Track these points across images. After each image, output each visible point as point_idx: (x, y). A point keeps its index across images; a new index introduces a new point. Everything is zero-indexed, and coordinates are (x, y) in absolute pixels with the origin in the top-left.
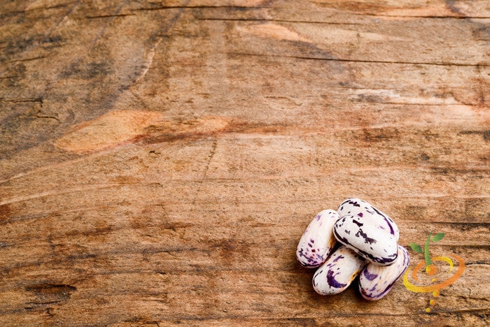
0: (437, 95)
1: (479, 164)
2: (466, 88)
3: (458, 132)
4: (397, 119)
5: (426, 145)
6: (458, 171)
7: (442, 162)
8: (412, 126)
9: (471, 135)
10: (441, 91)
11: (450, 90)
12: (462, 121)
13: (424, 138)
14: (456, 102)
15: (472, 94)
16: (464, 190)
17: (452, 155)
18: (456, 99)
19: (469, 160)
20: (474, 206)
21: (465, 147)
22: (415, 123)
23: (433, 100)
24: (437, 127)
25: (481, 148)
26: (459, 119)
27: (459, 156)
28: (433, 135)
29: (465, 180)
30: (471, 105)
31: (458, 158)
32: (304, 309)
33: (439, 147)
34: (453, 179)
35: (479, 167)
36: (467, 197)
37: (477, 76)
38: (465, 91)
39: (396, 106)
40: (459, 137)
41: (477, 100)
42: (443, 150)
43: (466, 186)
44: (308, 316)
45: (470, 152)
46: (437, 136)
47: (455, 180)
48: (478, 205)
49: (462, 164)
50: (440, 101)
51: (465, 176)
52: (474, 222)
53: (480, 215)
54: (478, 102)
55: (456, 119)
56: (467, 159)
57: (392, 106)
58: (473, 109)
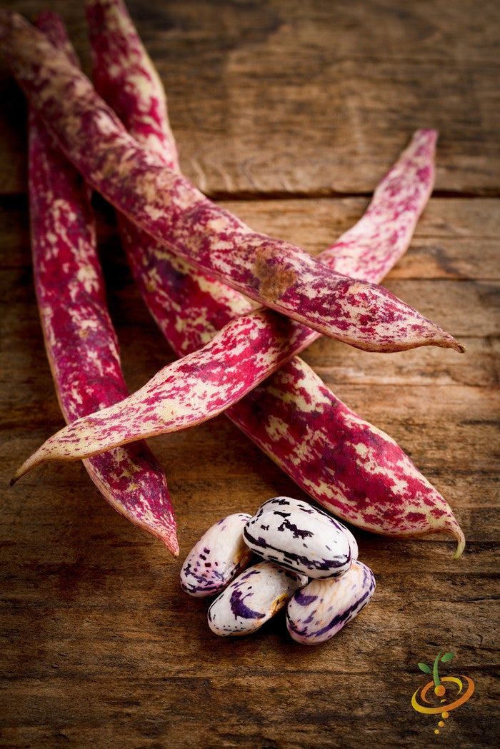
0: (423, 374)
1: (492, 463)
2: (469, 365)
3: (458, 421)
4: (360, 403)
5: (406, 438)
6: (458, 472)
7: (433, 460)
8: (384, 412)
9: (479, 426)
10: (430, 369)
11: (444, 367)
12: (464, 407)
13: (402, 429)
14: (454, 383)
15: (479, 373)
16: (468, 498)
17: (449, 451)
18: (453, 379)
19: (477, 458)
20: (486, 519)
21: (470, 441)
22: (388, 409)
23: (417, 379)
24: (424, 415)
25: (495, 442)
26: (460, 404)
27: (459, 452)
28: (418, 425)
29: (470, 484)
30: (477, 386)
31: (458, 454)
32: (192, 665)
33: (426, 440)
34: (450, 483)
35: (493, 467)
36: (473, 506)
37: (487, 350)
38: (468, 369)
39: (358, 387)
40: (459, 428)
41: (487, 380)
42: (434, 444)
43: (471, 492)
44: (199, 675)
45: (477, 447)
46: (424, 426)
47: (453, 484)
48: (493, 516)
49: (465, 461)
50: (428, 380)
51: (470, 479)
52: (486, 540)
53: (496, 530)
54: (490, 383)
55: (454, 404)
56: (472, 455)
57: (351, 387)
58: (481, 392)
